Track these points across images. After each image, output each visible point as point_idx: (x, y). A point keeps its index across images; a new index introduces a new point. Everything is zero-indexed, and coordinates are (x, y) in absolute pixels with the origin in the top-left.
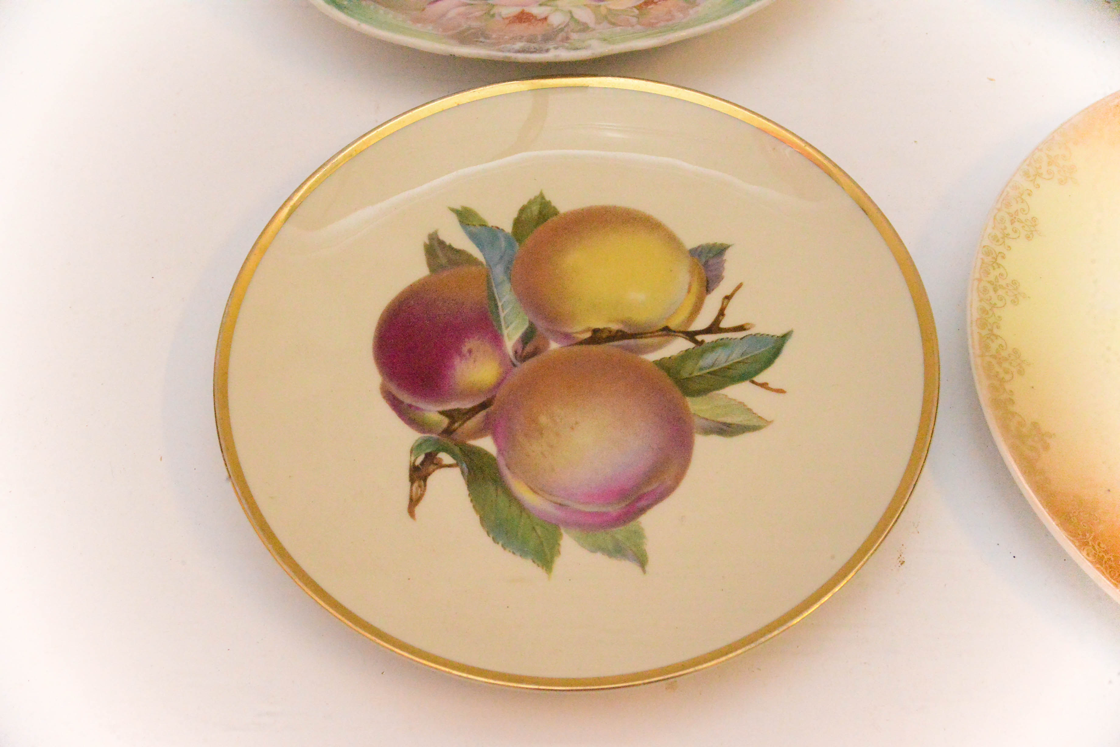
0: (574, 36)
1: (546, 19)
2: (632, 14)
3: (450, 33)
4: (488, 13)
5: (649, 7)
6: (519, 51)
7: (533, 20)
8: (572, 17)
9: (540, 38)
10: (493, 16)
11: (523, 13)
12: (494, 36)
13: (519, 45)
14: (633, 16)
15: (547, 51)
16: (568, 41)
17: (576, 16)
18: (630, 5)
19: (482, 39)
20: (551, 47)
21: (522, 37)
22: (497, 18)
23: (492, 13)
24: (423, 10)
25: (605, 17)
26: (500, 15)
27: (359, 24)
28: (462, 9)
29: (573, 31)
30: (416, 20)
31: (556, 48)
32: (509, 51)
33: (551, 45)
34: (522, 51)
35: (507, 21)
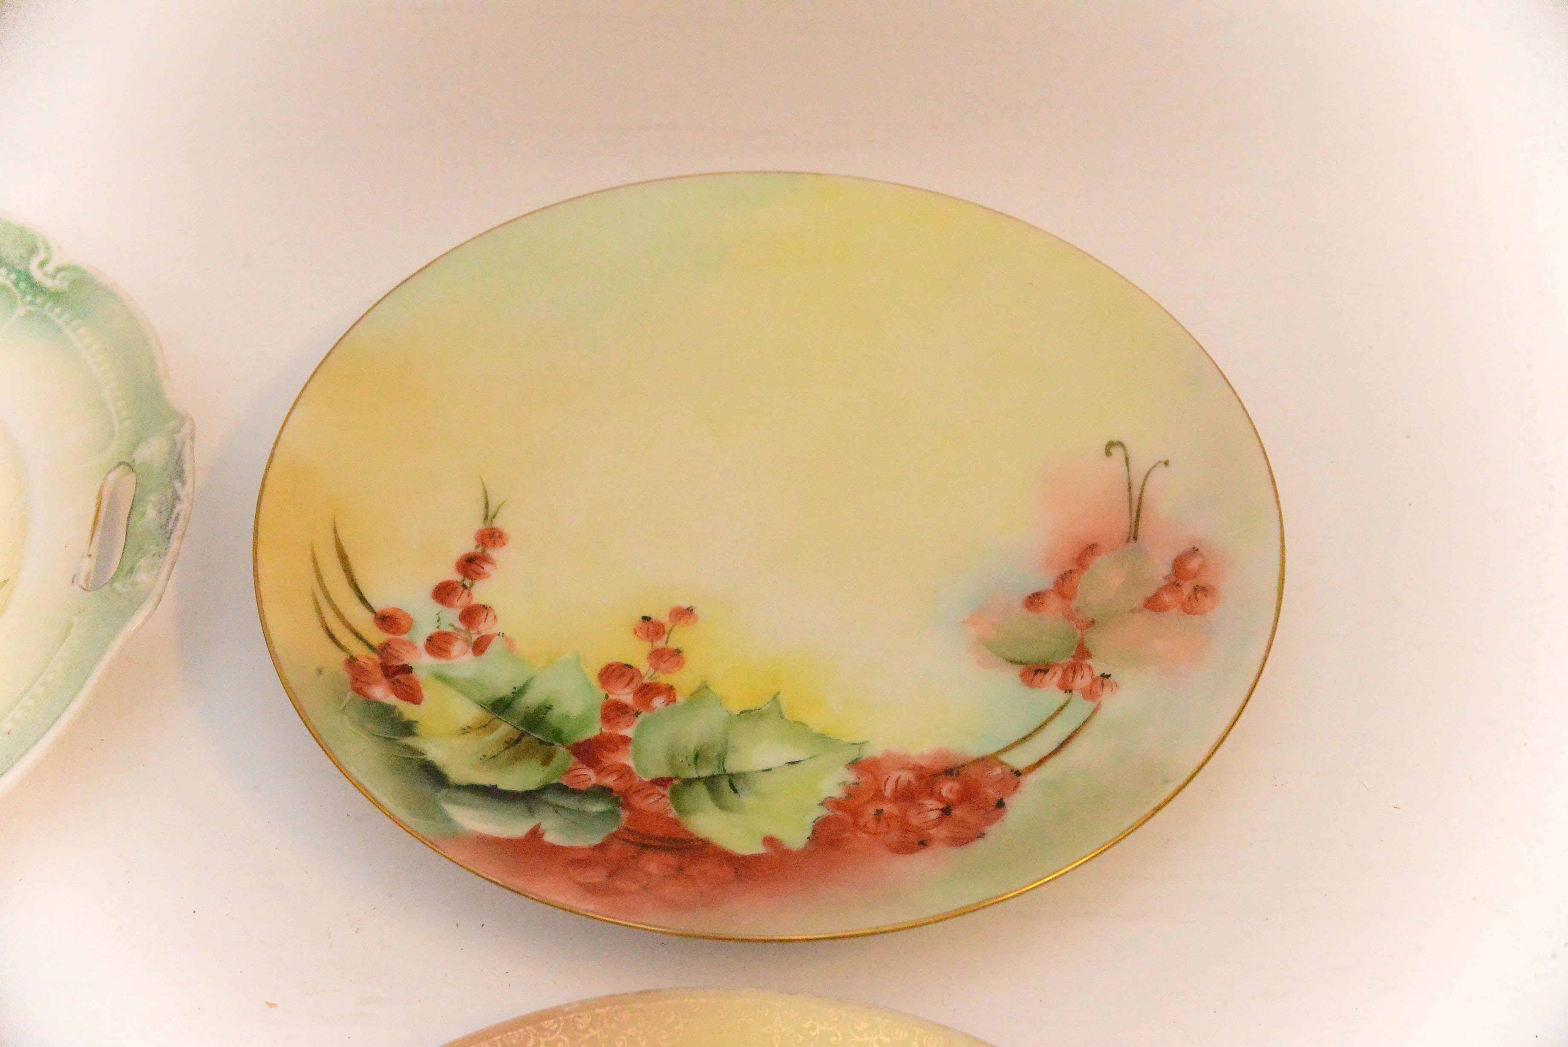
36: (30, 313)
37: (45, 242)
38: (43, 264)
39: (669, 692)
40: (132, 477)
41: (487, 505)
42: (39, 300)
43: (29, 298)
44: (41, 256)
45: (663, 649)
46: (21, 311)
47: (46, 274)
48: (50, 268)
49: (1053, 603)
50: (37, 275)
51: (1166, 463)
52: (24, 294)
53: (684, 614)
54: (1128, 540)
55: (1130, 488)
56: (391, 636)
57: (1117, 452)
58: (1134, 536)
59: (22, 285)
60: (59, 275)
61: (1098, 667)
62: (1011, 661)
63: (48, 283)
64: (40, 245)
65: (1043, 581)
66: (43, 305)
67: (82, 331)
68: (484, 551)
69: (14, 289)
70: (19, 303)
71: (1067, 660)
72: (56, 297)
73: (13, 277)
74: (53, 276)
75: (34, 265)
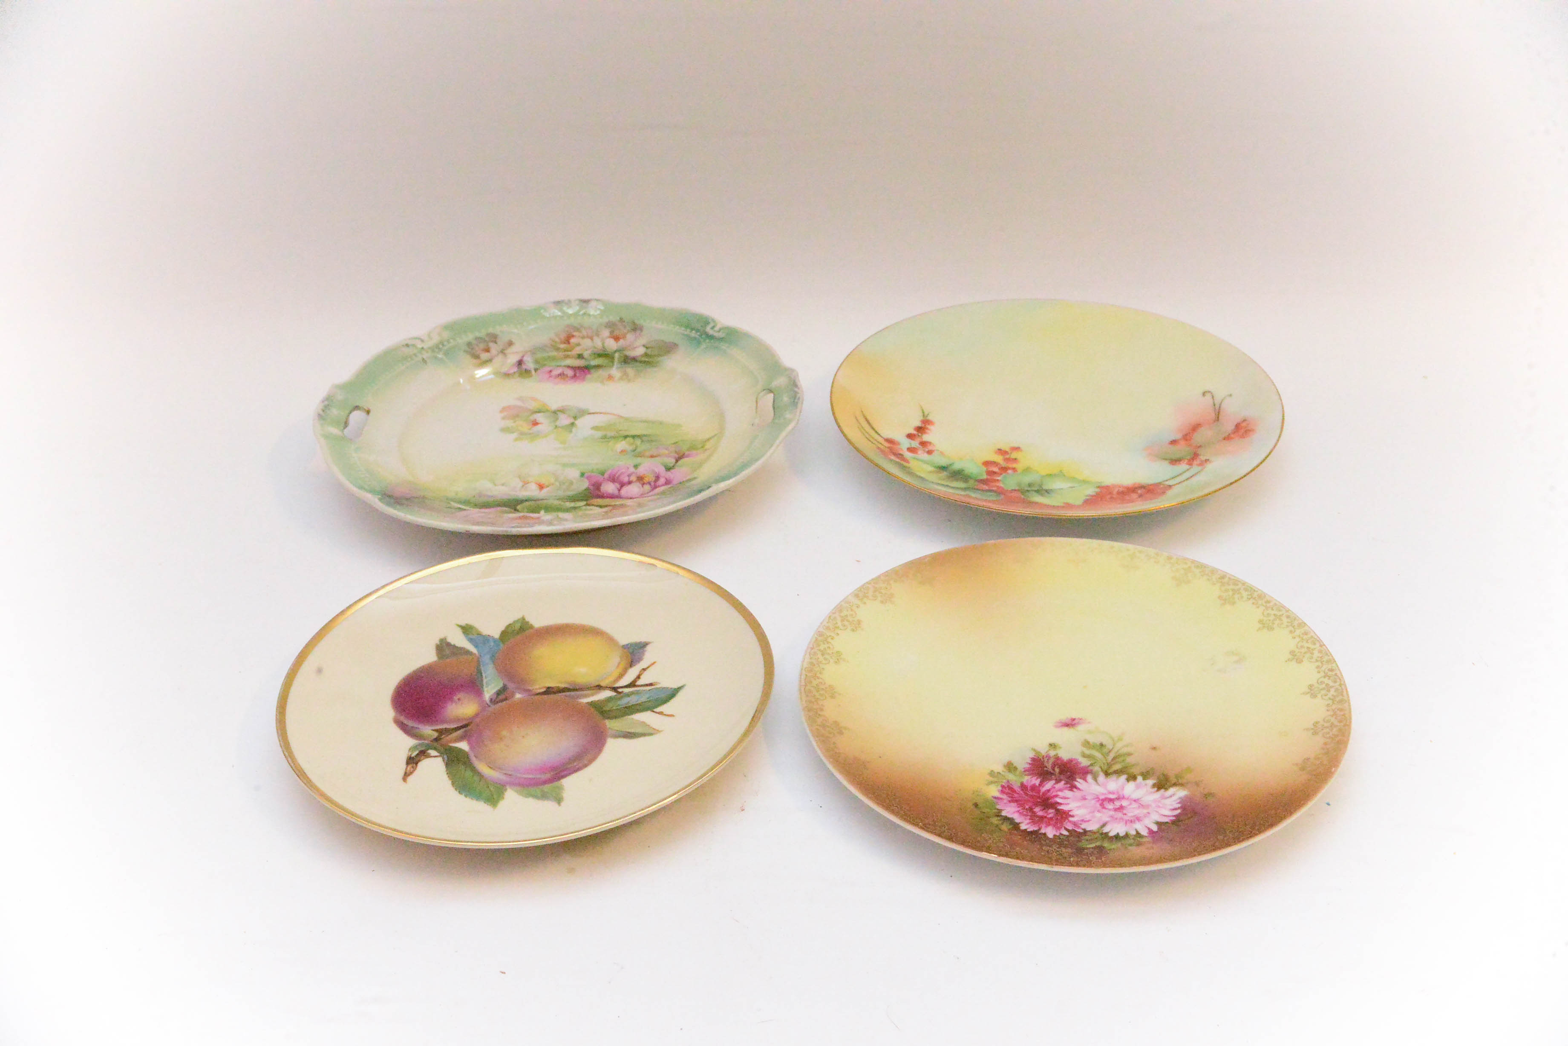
36: (709, 347)
37: (713, 320)
38: (713, 328)
39: (1014, 470)
40: (772, 395)
41: (923, 413)
42: (714, 341)
43: (708, 341)
44: (711, 325)
45: (1009, 458)
46: (705, 347)
47: (714, 331)
48: (716, 329)
49: (1182, 443)
50: (711, 332)
51: (1231, 395)
52: (705, 340)
53: (1017, 449)
54: (1215, 421)
55: (1215, 405)
56: (892, 445)
57: (1208, 396)
58: (1217, 419)
59: (704, 336)
60: (721, 331)
61: (1203, 458)
62: (1164, 459)
63: (716, 334)
64: (711, 321)
65: (1178, 436)
66: (716, 343)
67: (737, 350)
68: (925, 426)
69: (699, 337)
70: (703, 342)
71: (1189, 457)
72: (721, 339)
73: (699, 334)
74: (719, 331)
75: (708, 329)
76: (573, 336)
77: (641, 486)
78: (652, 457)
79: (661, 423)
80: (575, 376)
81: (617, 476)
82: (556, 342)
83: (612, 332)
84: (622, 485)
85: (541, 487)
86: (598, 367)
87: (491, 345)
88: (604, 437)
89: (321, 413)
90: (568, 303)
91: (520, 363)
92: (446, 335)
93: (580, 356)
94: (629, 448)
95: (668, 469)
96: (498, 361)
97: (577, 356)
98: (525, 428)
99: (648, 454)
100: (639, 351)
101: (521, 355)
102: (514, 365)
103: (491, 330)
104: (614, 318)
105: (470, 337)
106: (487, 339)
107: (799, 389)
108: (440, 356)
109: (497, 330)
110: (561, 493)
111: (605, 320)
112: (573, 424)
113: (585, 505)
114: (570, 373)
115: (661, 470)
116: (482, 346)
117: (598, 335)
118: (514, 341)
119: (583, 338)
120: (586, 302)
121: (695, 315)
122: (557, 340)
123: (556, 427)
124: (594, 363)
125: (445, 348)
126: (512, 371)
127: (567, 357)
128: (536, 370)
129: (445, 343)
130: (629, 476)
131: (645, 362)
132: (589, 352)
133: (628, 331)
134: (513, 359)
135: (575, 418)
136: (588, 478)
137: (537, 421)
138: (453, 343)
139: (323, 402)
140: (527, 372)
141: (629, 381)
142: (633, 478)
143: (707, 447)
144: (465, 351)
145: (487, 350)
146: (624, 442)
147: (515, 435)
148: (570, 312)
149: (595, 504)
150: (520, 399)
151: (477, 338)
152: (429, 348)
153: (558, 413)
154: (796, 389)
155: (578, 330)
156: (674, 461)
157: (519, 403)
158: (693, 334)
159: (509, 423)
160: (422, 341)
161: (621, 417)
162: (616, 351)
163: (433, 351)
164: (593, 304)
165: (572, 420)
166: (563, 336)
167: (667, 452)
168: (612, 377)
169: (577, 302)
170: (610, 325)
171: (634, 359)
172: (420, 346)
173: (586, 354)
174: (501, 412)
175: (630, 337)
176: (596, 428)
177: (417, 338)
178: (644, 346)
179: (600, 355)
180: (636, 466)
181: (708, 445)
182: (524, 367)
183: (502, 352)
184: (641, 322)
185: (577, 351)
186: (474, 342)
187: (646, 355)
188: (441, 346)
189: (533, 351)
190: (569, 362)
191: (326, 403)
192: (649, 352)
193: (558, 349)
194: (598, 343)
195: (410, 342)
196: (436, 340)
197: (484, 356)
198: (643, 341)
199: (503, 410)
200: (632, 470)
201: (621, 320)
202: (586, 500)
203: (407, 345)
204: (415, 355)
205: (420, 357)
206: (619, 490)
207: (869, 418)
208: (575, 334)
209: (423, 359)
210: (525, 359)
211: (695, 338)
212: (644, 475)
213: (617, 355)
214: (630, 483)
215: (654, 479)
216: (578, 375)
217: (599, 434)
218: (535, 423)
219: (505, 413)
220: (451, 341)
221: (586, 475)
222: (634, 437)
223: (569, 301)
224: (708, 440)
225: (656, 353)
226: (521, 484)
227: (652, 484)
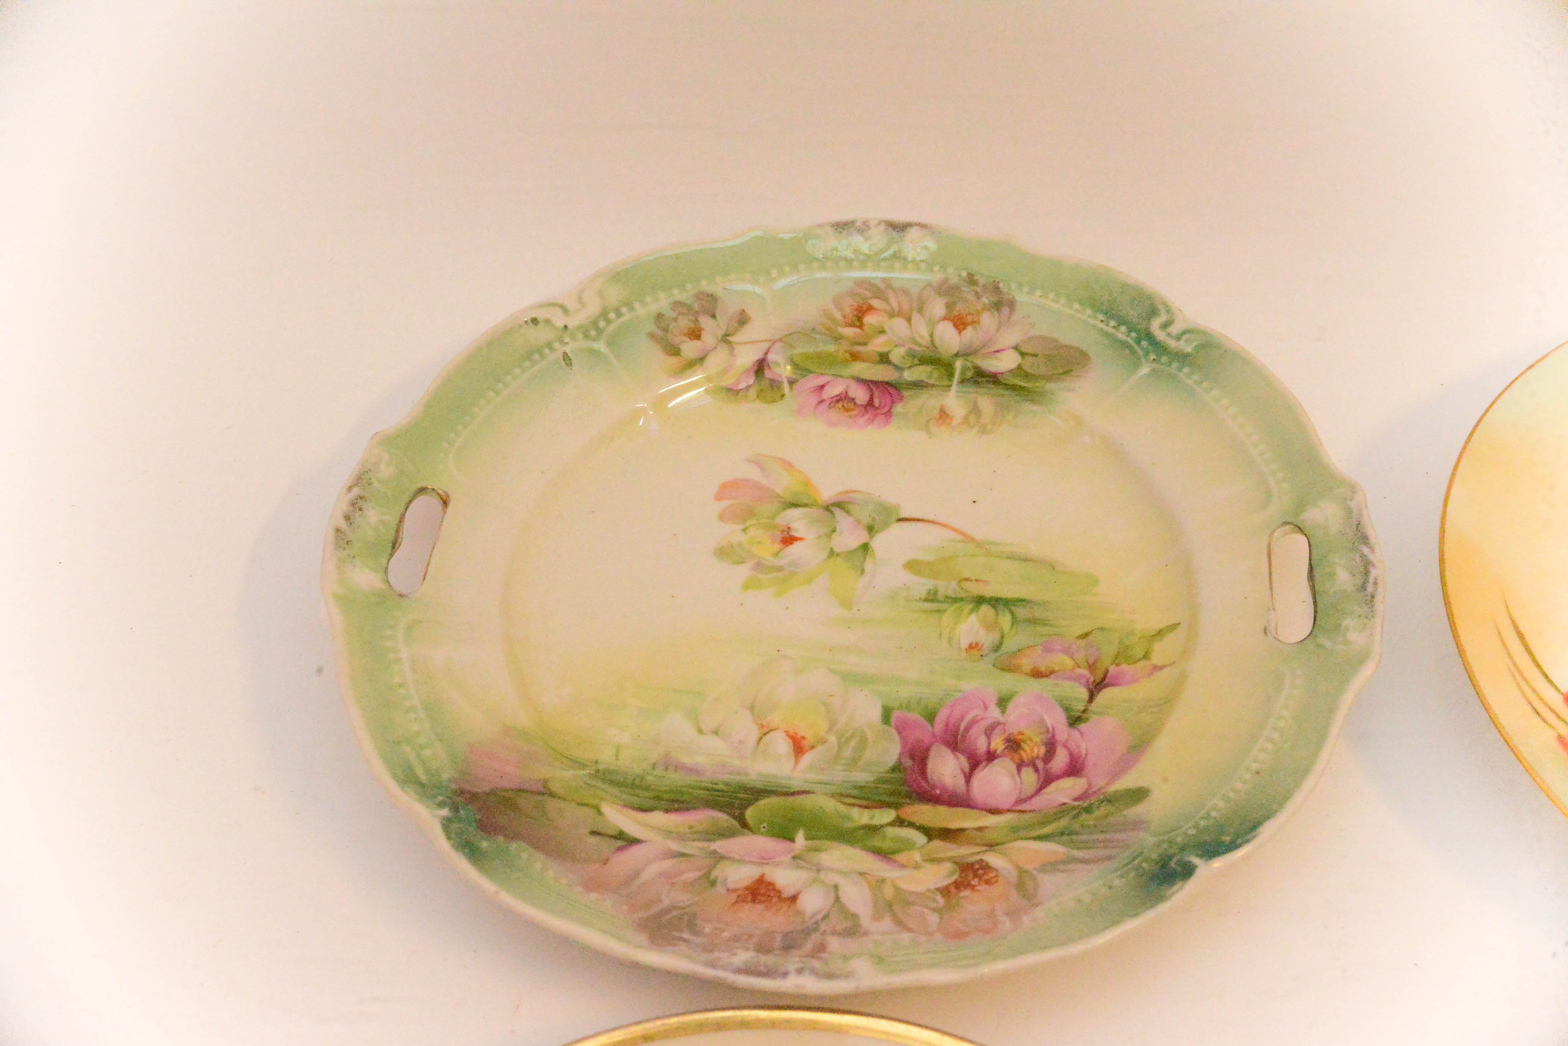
0: (834, 944)
1: (794, 898)
2: (934, 905)
3: (642, 914)
4: (707, 875)
5: (962, 894)
6: (739, 971)
7: (775, 900)
8: (837, 899)
9: (778, 943)
10: (713, 883)
11: (761, 881)
12: (707, 930)
13: (743, 957)
14: (934, 910)
15: (785, 975)
16: (823, 955)
17: (844, 899)
18: (932, 886)
19: (686, 935)
20: (792, 967)
21: (750, 936)
22: (720, 889)
23: (712, 877)
24: (606, 861)
25: (890, 906)
26: (725, 881)
27: (497, 893)
28: (667, 864)
29: (834, 933)
30: (591, 885)
31: (800, 971)
32: (724, 968)
33: (792, 962)
34: (748, 970)
35: (733, 897)
36: (1154, 371)
37: (1166, 305)
38: (1165, 326)
40: (1304, 543)
42: (1164, 359)
43: (1152, 356)
44: (1163, 318)
46: (1145, 370)
47: (1169, 335)
48: (1175, 329)
50: (1160, 335)
52: (1147, 353)
59: (1144, 343)
60: (1184, 337)
63: (1172, 344)
64: (1160, 307)
66: (1170, 364)
67: (1215, 392)
69: (1135, 345)
70: (1143, 360)
72: (1182, 358)
73: (1133, 335)
74: (1178, 338)
75: (1155, 326)
76: (870, 308)
77: (1013, 767)
78: (1037, 674)
79: (1052, 566)
80: (870, 403)
81: (963, 726)
82: (833, 320)
83: (949, 306)
84: (975, 763)
85: (799, 747)
86: (918, 385)
87: (706, 322)
88: (932, 597)
89: (343, 524)
90: (863, 228)
91: (760, 367)
92: (614, 295)
93: (884, 359)
94: (987, 639)
95: (1075, 721)
96: (716, 361)
97: (878, 359)
98: (767, 549)
99: (1026, 663)
100: (1005, 363)
101: (765, 346)
102: (747, 371)
103: (705, 286)
104: (954, 276)
105: (662, 303)
106: (696, 306)
107: (1372, 549)
108: (600, 346)
109: (716, 286)
110: (839, 775)
111: (936, 276)
112: (865, 547)
113: (892, 824)
114: (860, 395)
115: (1057, 720)
116: (685, 323)
117: (921, 310)
118: (750, 312)
119: (892, 315)
120: (898, 228)
121: (1125, 287)
122: (838, 315)
123: (832, 553)
124: (909, 376)
125: (612, 327)
126: (743, 385)
127: (855, 357)
128: (792, 382)
129: (612, 315)
130: (989, 732)
131: (1013, 388)
132: (901, 351)
133: (985, 308)
134: (747, 357)
135: (871, 529)
136: (902, 728)
137: (793, 533)
138: (627, 316)
139: (350, 489)
140: (775, 385)
141: (983, 430)
142: (998, 744)
143: (1157, 658)
144: (652, 336)
145: (695, 334)
146: (973, 618)
147: (743, 571)
148: (865, 248)
149: (918, 820)
150: (758, 462)
151: (676, 305)
152: (579, 328)
153: (834, 509)
154: (1365, 550)
155: (880, 294)
156: (1084, 694)
157: (753, 474)
158: (1122, 333)
159: (732, 532)
160: (565, 310)
161: (971, 539)
162: (957, 355)
163: (586, 336)
164: (913, 234)
165: (862, 537)
166: (848, 307)
167: (1068, 662)
168: (947, 416)
169: (882, 227)
170: (947, 290)
171: (994, 379)
172: (559, 321)
173: (896, 355)
174: (719, 497)
175: (988, 321)
176: (913, 566)
177: (553, 305)
178: (1016, 348)
179: (924, 361)
180: (1003, 702)
181: (1161, 652)
182: (768, 374)
183: (725, 339)
184: (1011, 289)
185: (878, 344)
186: (669, 314)
187: (1019, 371)
188: (602, 324)
189: (787, 339)
190: (861, 369)
191: (356, 491)
192: (1028, 364)
193: (838, 338)
194: (921, 329)
195: (540, 314)
196: (593, 308)
197: (690, 348)
198: (1011, 337)
199: (725, 490)
200: (994, 713)
201: (971, 280)
202: (896, 806)
203: (535, 321)
204: (549, 345)
205: (560, 349)
206: (968, 778)
207: (1522, 628)
208: (875, 303)
209: (565, 355)
210: (771, 357)
211: (1124, 344)
212: (1021, 733)
213: (958, 364)
214: (991, 756)
215: (1042, 750)
216: (876, 402)
217: (921, 585)
218: (789, 540)
219: (725, 503)
220: (624, 310)
221: (894, 715)
222: (996, 602)
223: (866, 225)
224: (1160, 634)
225: (1043, 370)
226: (755, 733)
227: (1040, 764)
